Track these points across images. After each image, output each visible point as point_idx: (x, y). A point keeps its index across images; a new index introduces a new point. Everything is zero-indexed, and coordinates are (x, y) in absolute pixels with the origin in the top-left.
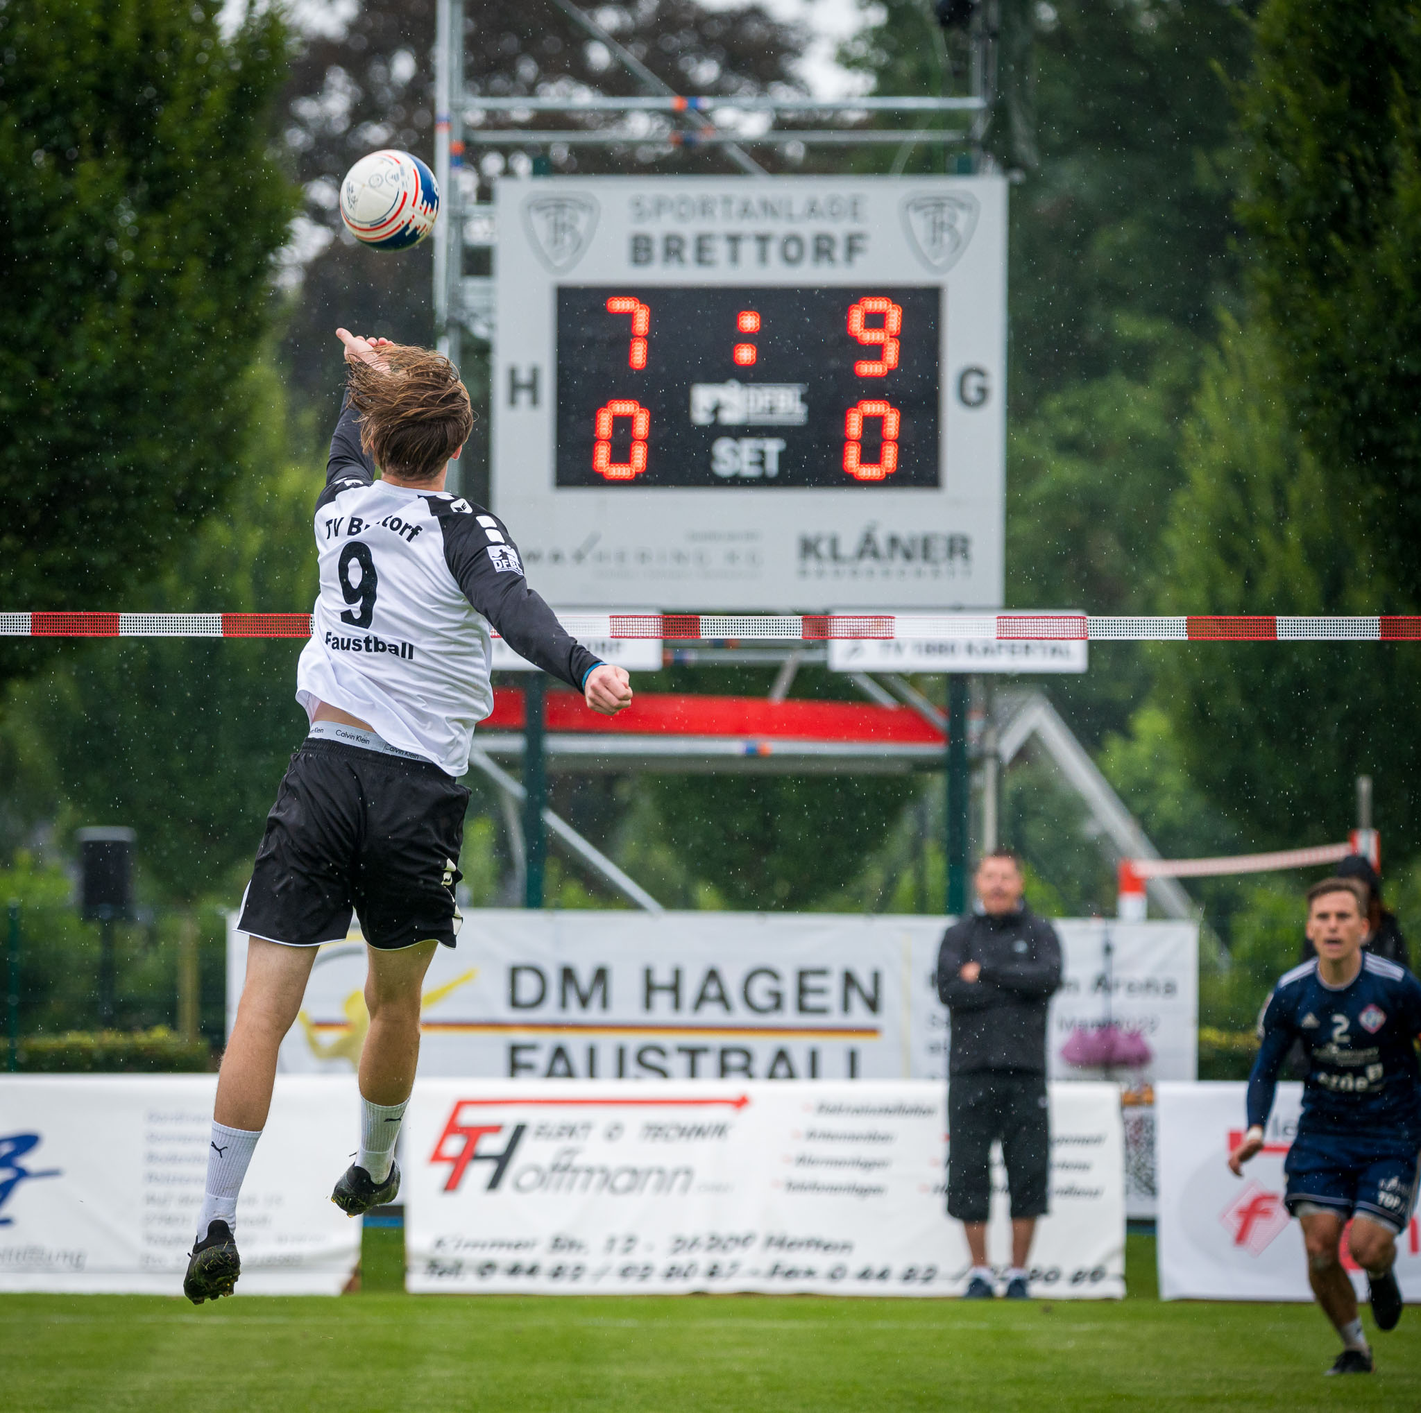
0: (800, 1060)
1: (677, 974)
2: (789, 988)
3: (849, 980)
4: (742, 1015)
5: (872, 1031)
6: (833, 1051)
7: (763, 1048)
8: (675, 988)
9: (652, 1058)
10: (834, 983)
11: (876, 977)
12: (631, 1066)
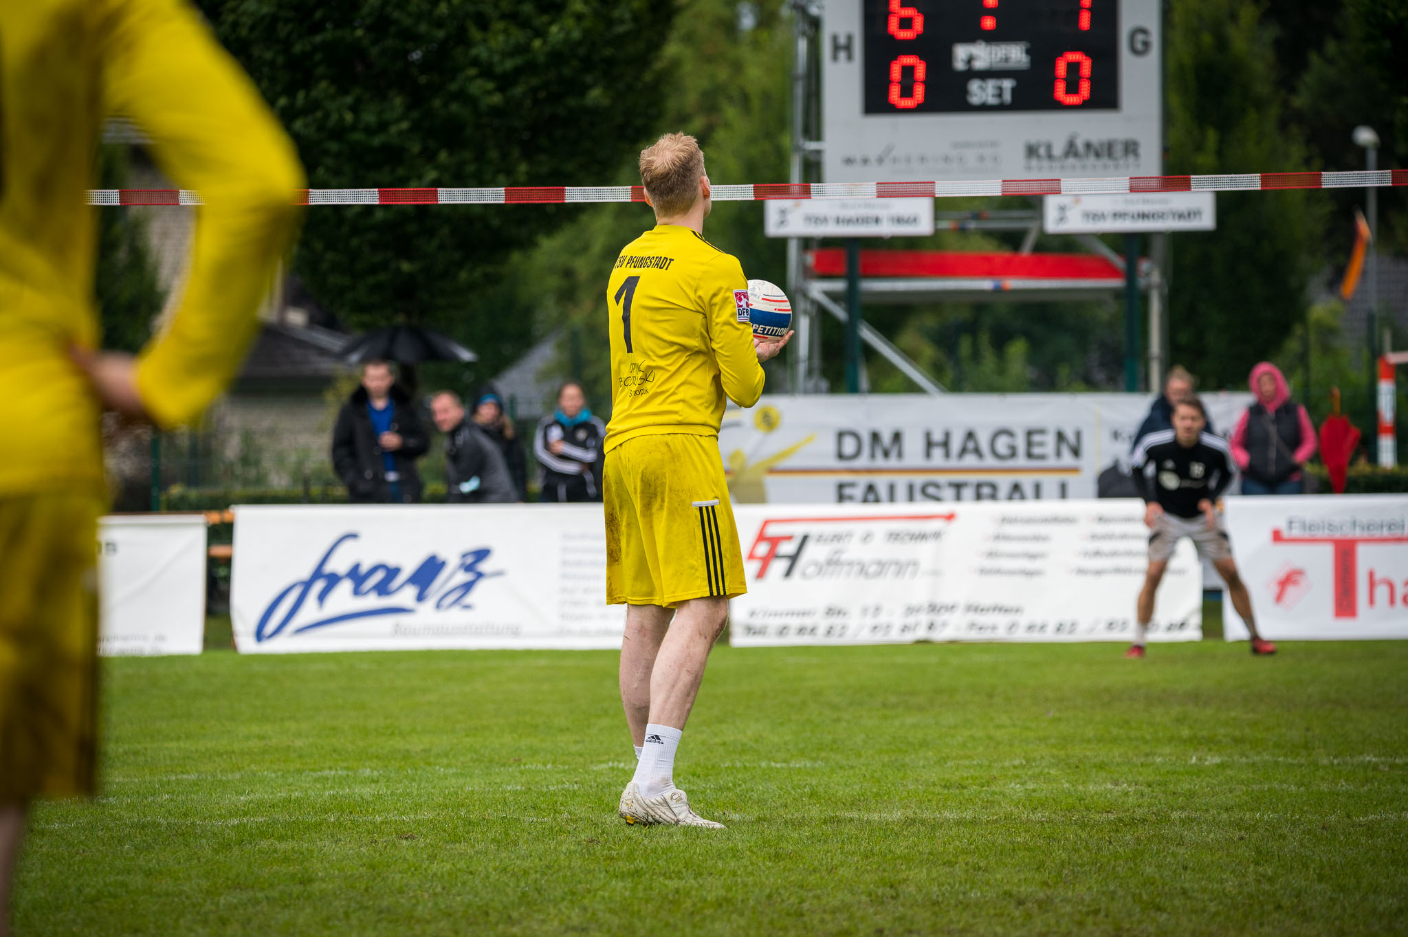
0: (1028, 489)
1: (947, 435)
2: (1021, 443)
3: (1060, 437)
4: (990, 461)
5: (1074, 470)
6: (1050, 482)
7: (1004, 482)
8: (946, 444)
9: (931, 490)
10: (1050, 440)
11: (1078, 435)
12: (918, 495)
